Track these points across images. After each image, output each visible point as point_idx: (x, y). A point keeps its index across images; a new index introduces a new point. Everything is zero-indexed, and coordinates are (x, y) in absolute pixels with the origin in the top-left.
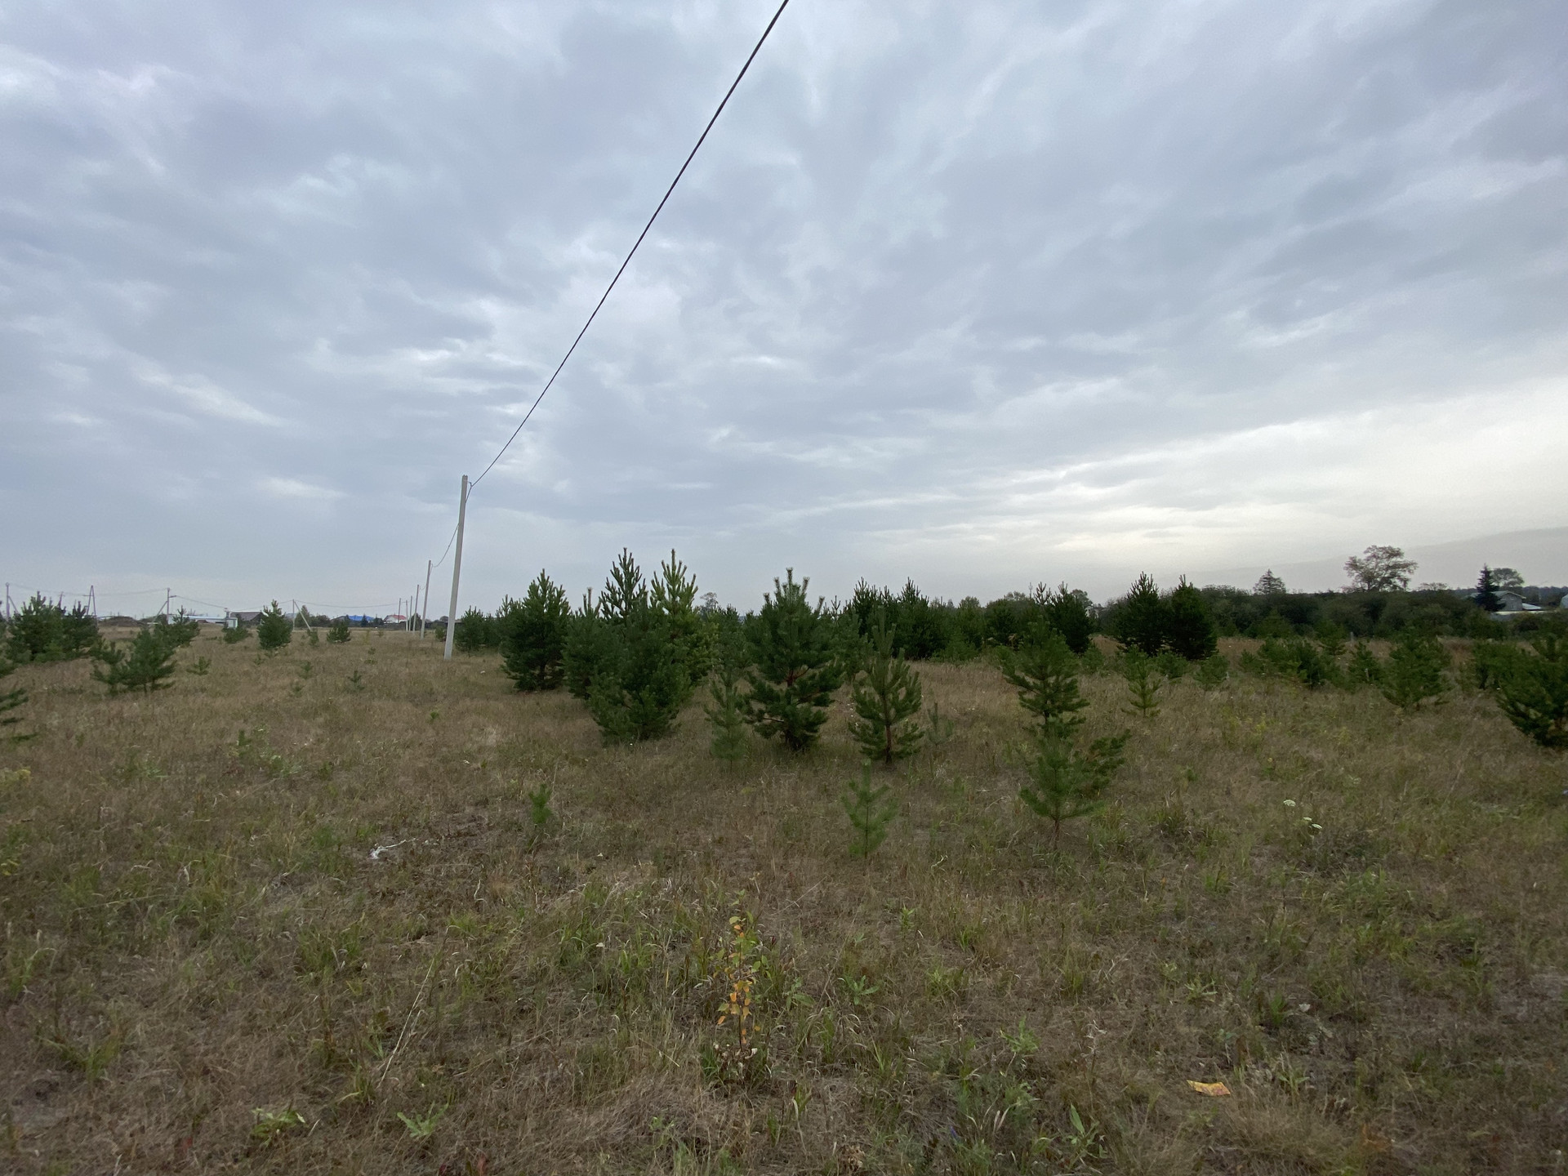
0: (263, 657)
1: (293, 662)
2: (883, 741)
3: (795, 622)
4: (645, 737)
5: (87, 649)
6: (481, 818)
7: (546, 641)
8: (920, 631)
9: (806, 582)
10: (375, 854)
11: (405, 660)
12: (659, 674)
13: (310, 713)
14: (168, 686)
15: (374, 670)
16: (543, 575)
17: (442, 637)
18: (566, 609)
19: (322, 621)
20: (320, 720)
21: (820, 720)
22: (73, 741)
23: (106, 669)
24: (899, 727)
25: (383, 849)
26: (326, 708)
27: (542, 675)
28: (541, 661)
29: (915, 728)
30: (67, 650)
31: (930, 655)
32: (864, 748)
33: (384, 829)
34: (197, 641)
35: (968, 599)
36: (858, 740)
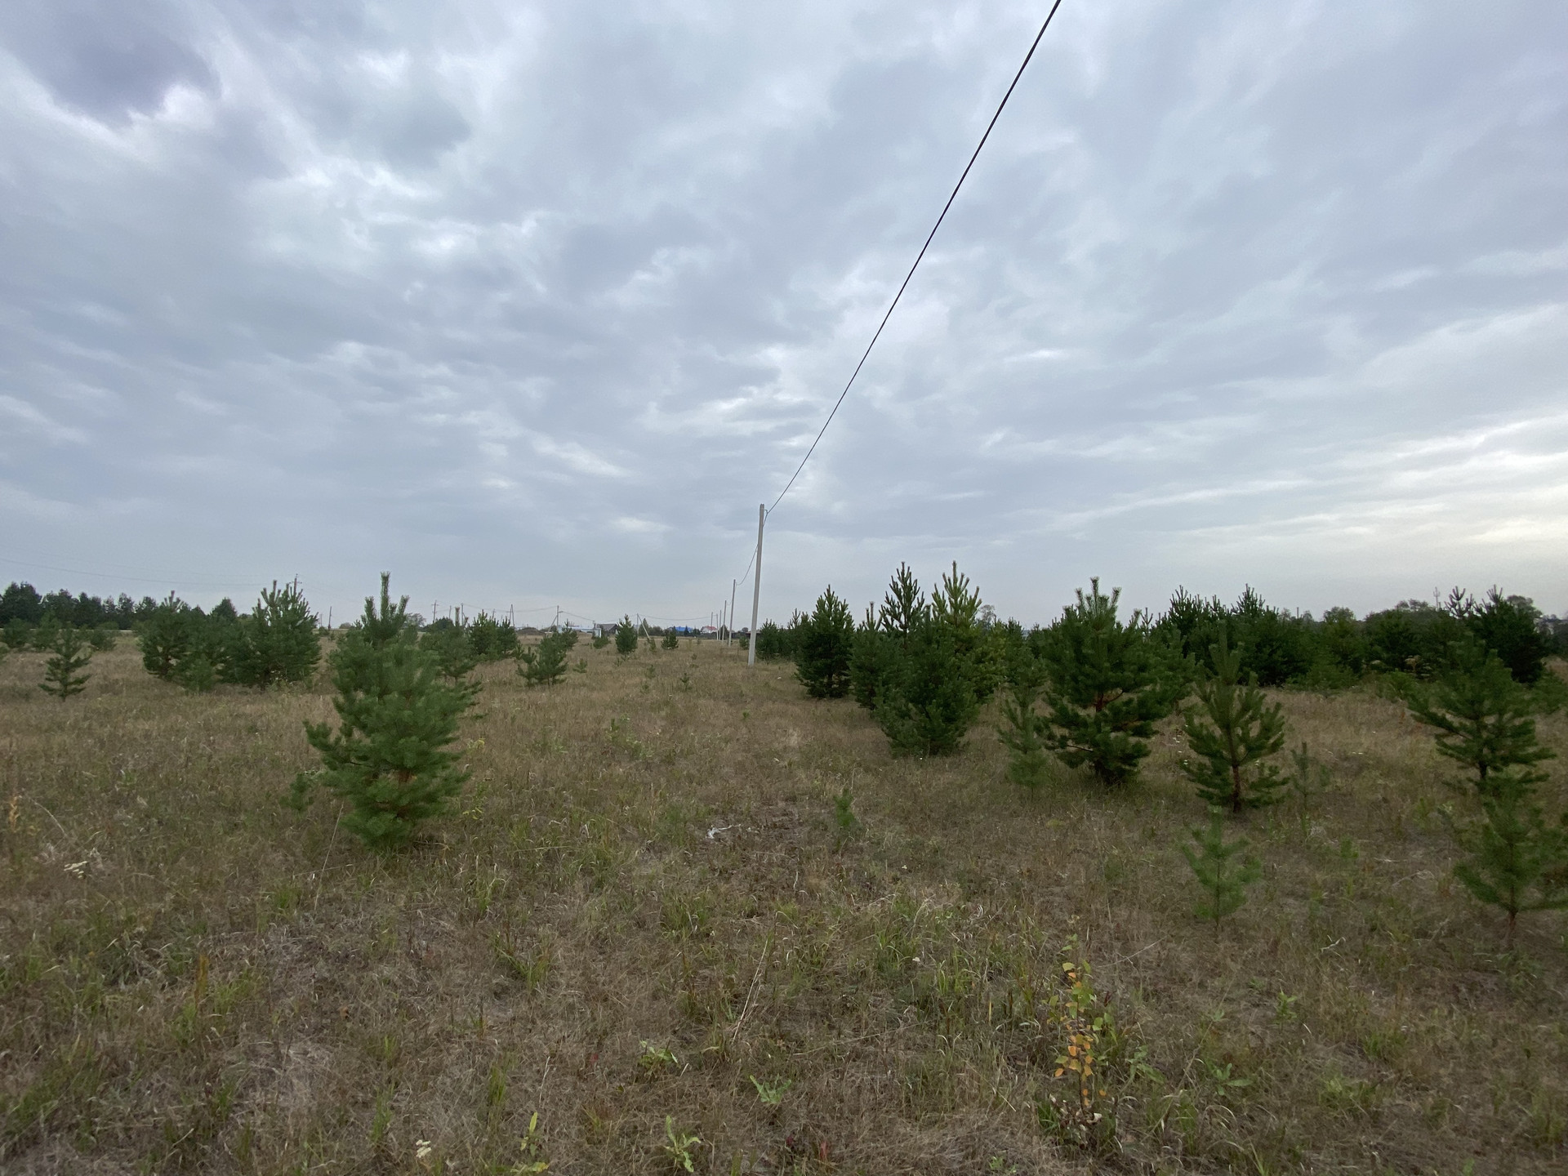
0: (621, 660)
1: (641, 664)
2: (1228, 784)
3: (1103, 640)
4: (934, 753)
5: (511, 652)
6: (792, 814)
7: (833, 651)
8: (1267, 650)
9: (1116, 593)
10: (711, 834)
11: (719, 665)
12: (947, 688)
13: (656, 707)
14: (563, 681)
15: (697, 674)
16: (828, 591)
17: (745, 646)
18: (850, 622)
19: (657, 631)
20: (663, 713)
21: (1141, 752)
22: (509, 720)
23: (525, 666)
24: (1252, 769)
25: (717, 831)
26: (667, 703)
27: (830, 684)
28: (828, 671)
29: (1274, 771)
30: (499, 653)
31: (1283, 681)
32: (1202, 791)
33: (716, 812)
34: (576, 646)
35: (1334, 610)
36: (1193, 781)
